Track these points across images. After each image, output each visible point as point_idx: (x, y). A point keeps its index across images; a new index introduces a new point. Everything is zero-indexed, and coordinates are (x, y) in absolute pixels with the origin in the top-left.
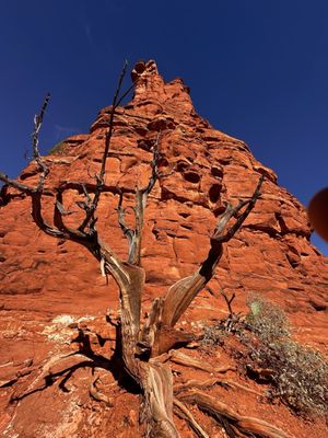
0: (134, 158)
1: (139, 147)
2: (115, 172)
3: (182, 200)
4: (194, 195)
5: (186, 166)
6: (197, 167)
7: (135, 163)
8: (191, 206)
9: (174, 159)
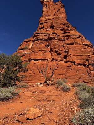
0: (45, 51)
1: (46, 47)
2: (41, 55)
3: (57, 60)
4: (60, 58)
5: (57, 51)
6: (60, 51)
7: (45, 52)
8: (59, 61)
9: (55, 50)
